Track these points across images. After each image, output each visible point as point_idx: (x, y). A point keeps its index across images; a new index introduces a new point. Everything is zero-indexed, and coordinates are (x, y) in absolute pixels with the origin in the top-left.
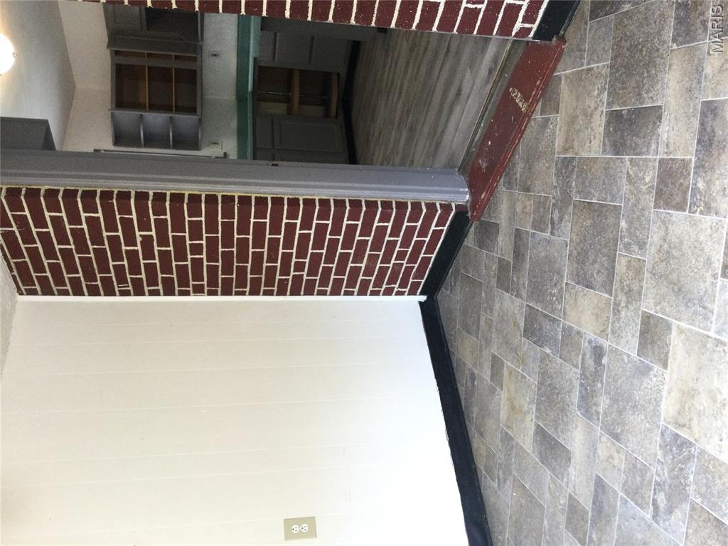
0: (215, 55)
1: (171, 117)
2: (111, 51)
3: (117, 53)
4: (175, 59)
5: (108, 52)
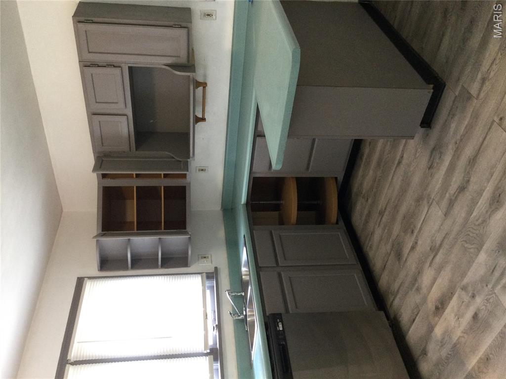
0: (202, 170)
1: (159, 238)
2: (98, 175)
3: (104, 176)
4: (164, 177)
5: (95, 175)
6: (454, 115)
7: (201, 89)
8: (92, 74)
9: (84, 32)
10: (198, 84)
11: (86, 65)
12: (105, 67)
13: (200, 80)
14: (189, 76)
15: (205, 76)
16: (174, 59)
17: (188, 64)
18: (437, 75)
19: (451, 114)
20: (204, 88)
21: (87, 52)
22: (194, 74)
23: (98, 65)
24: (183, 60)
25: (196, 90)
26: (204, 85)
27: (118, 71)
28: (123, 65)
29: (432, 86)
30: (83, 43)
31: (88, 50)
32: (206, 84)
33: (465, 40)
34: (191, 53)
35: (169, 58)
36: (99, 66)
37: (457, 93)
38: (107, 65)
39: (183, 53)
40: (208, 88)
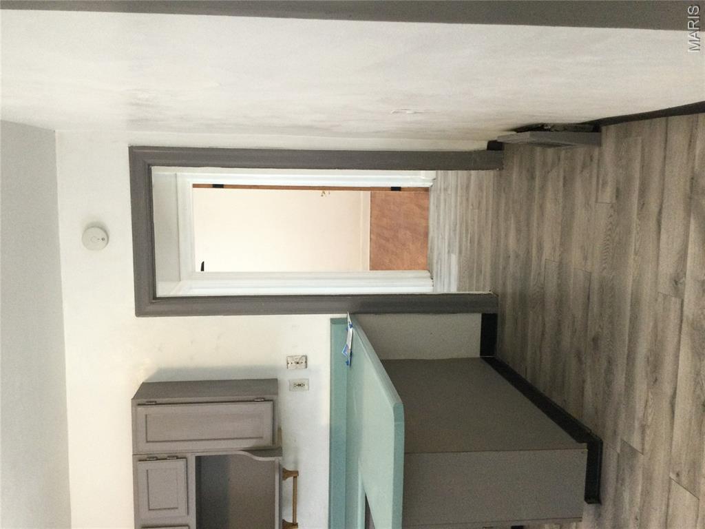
6: (623, 480)
7: (290, 479)
8: (147, 471)
9: (144, 417)
10: (285, 474)
11: (141, 458)
12: (166, 459)
13: (290, 468)
14: (274, 462)
15: (296, 462)
16: (255, 440)
17: (273, 446)
18: (589, 432)
19: (620, 479)
20: (295, 478)
21: (145, 441)
22: (280, 458)
23: (156, 457)
24: (266, 441)
25: (284, 482)
26: (295, 474)
27: (181, 463)
28: (188, 455)
29: (585, 445)
30: (141, 430)
31: (147, 439)
32: (297, 472)
33: (609, 383)
34: (277, 432)
35: (248, 440)
36: (157, 459)
37: (619, 451)
38: (169, 457)
39: (267, 433)
40: (301, 478)
